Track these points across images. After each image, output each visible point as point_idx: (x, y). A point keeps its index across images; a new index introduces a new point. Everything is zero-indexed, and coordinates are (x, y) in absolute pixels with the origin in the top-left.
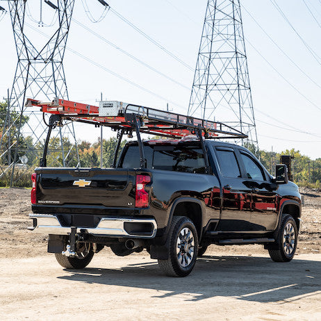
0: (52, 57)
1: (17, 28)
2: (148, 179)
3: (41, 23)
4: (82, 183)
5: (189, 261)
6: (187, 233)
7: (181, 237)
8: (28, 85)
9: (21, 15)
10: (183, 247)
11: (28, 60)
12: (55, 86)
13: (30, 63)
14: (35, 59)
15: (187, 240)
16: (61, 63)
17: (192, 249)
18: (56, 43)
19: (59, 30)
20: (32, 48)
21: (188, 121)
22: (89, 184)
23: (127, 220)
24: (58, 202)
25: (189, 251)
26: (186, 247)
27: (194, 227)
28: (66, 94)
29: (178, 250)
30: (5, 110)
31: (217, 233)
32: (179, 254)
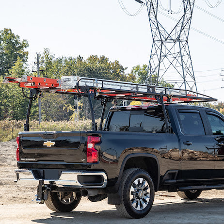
0: (179, 38)
1: (152, 16)
2: (98, 139)
3: (170, 11)
4: (49, 143)
5: (145, 205)
6: (141, 182)
7: (134, 186)
8: (161, 60)
9: (155, 6)
10: (137, 194)
11: (161, 40)
12: (182, 60)
13: (162, 43)
14: (166, 40)
15: (143, 188)
16: (187, 41)
17: (148, 195)
18: (182, 26)
19: (184, 15)
20: (164, 31)
21: (148, 90)
22: (54, 145)
23: (80, 174)
24: (34, 159)
25: (145, 197)
26: (141, 194)
27: (149, 177)
28: (191, 66)
29: (131, 197)
30: (155, 80)
31: (175, 181)
32: (133, 200)
